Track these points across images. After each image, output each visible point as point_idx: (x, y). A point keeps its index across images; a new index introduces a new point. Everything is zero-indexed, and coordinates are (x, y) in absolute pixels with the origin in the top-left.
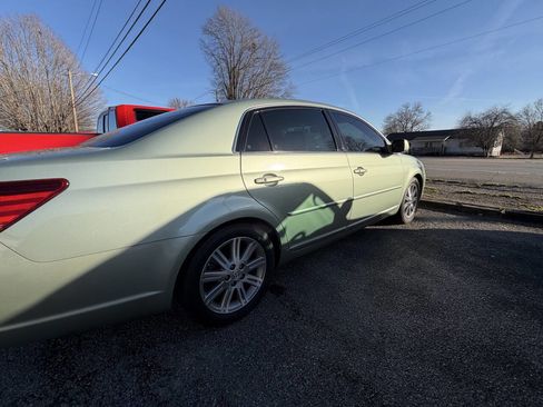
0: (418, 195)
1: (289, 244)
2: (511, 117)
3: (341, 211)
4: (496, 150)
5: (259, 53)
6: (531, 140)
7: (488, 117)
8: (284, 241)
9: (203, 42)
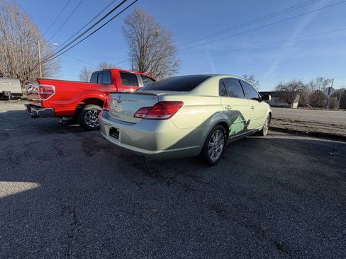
0: (269, 123)
1: (232, 135)
2: (303, 86)
3: (247, 124)
4: (295, 105)
5: (160, 38)
6: (313, 100)
7: (291, 85)
8: (230, 134)
9: (124, 28)
